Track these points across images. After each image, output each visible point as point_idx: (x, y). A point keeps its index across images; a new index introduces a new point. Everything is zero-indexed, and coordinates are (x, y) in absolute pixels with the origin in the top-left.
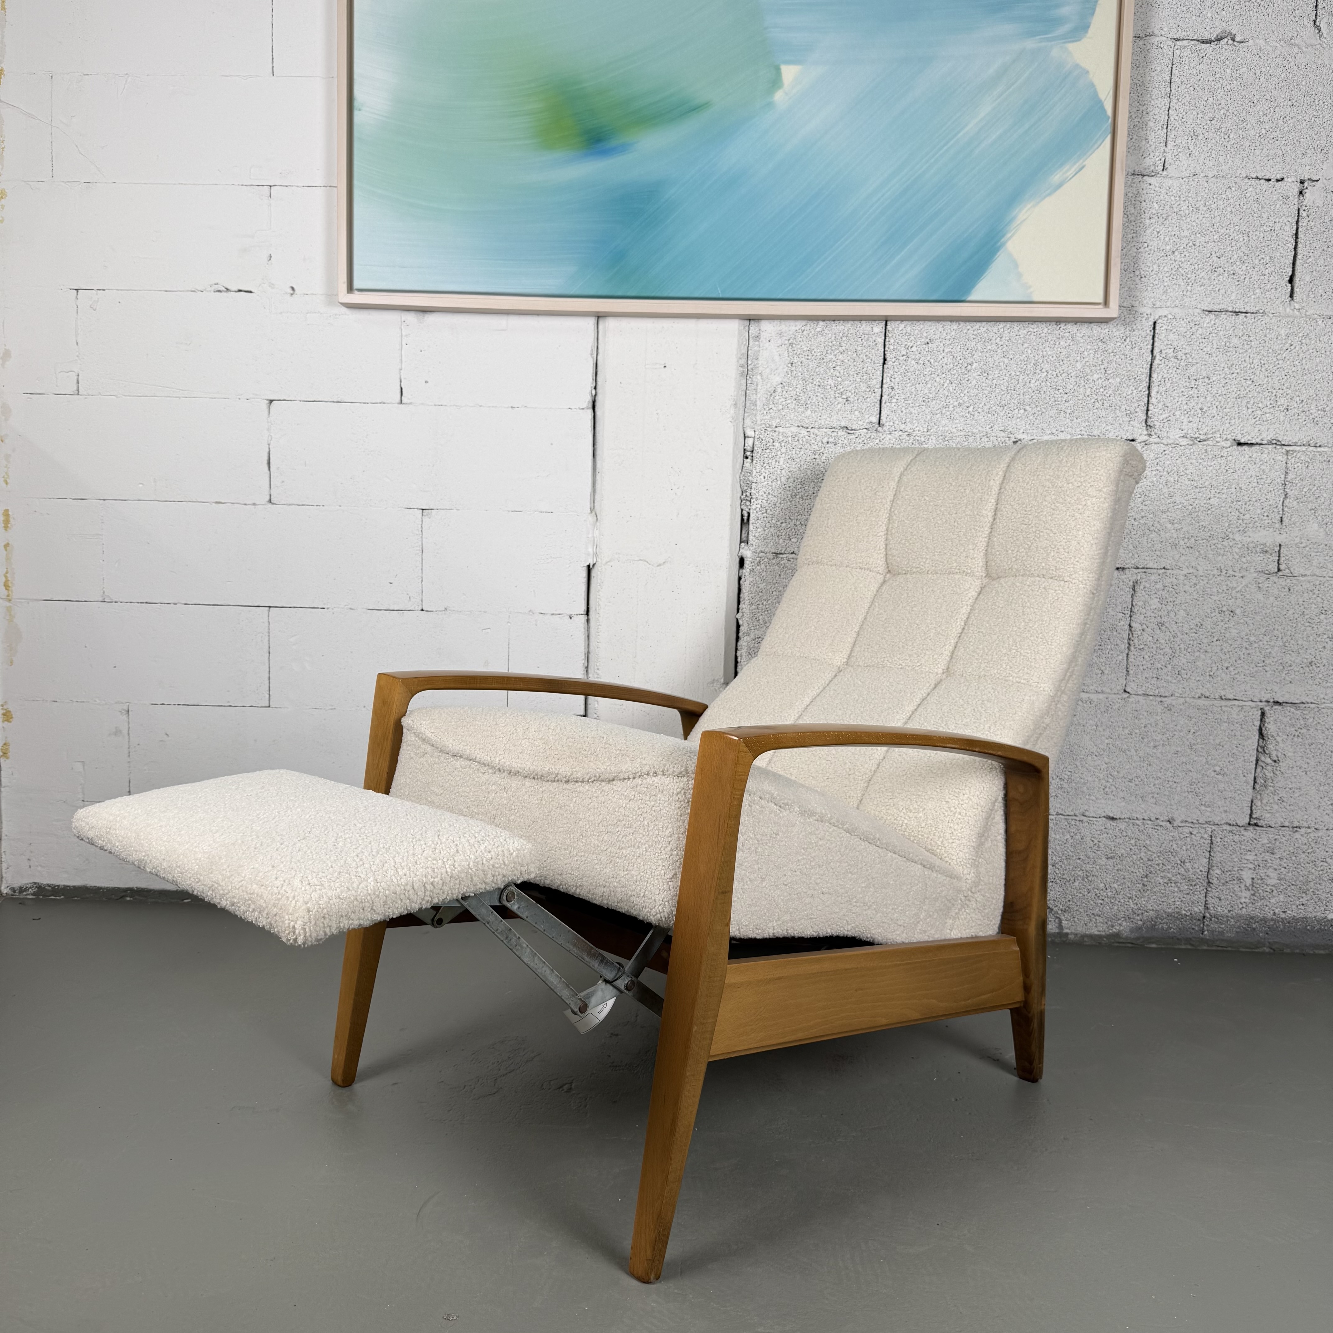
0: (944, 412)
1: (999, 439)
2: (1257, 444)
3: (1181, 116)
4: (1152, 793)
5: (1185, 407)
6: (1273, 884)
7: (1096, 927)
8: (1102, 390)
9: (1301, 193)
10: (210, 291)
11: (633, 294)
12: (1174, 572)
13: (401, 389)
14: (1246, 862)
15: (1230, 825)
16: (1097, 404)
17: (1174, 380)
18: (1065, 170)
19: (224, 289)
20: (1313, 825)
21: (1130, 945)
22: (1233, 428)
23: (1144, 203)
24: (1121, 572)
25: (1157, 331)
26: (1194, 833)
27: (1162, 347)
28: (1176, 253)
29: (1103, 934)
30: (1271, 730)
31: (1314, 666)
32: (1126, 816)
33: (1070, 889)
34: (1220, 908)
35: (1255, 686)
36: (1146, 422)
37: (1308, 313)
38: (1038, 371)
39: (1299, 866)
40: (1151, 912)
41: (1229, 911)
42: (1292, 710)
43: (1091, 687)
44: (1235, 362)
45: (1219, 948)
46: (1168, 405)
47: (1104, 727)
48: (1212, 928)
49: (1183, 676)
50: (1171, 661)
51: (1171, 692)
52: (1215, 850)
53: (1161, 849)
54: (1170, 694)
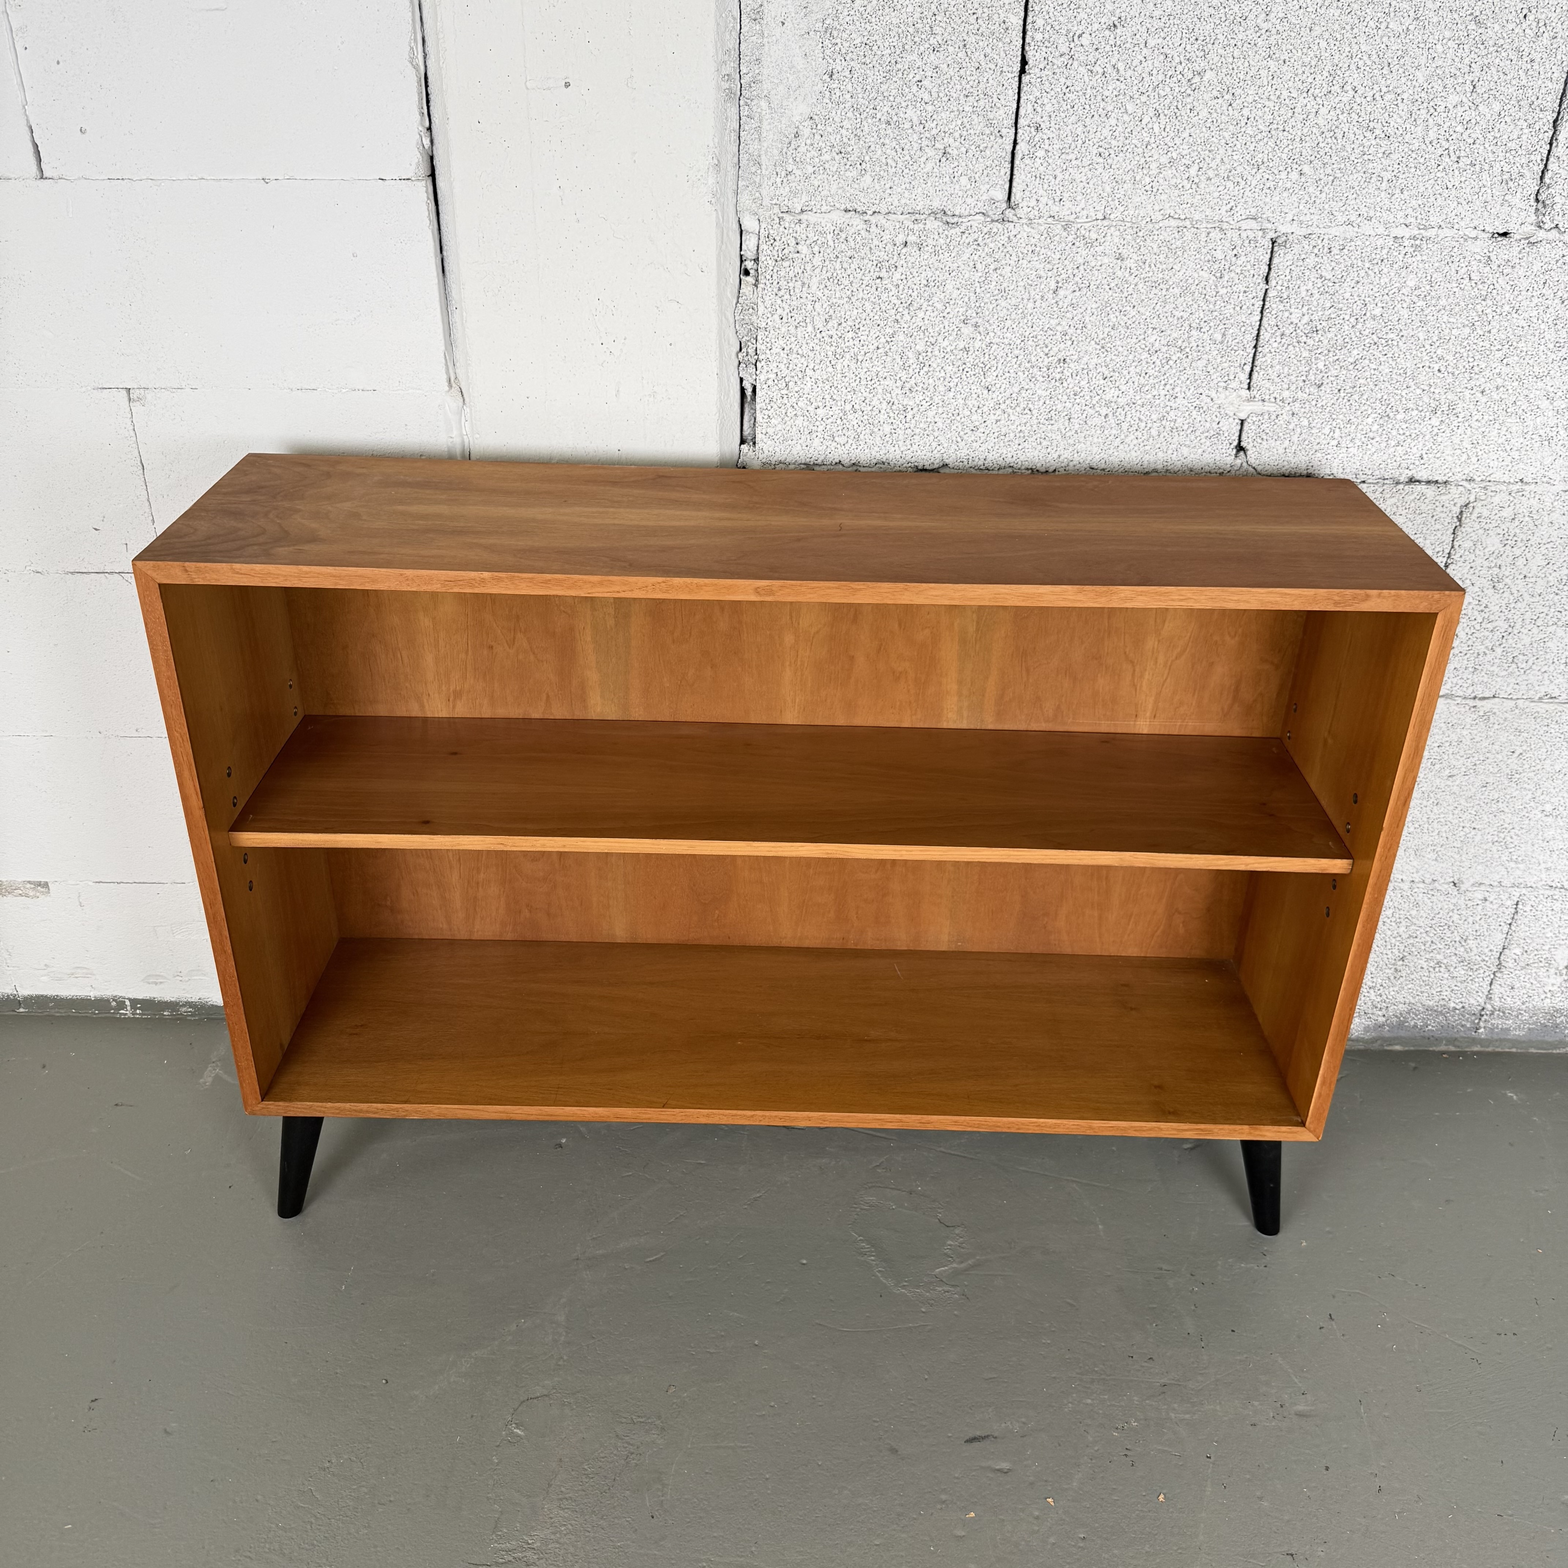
0: (1138, 179)
1: (1244, 235)
4: (1434, 845)
8: (1460, 129)
12: (1537, 488)
13: (35, 145)
14: (1564, 937)
15: (1551, 887)
16: (1446, 159)
24: (1441, 487)
26: (1491, 899)
34: (1510, 999)
36: (1537, 195)
38: (1336, 88)
40: (1401, 1005)
41: (1523, 1003)
45: (1499, 1050)
48: (1493, 1024)
49: (1519, 665)
50: (1504, 641)
51: (1494, 690)
52: (1519, 922)
53: (1433, 922)
54: (1491, 694)
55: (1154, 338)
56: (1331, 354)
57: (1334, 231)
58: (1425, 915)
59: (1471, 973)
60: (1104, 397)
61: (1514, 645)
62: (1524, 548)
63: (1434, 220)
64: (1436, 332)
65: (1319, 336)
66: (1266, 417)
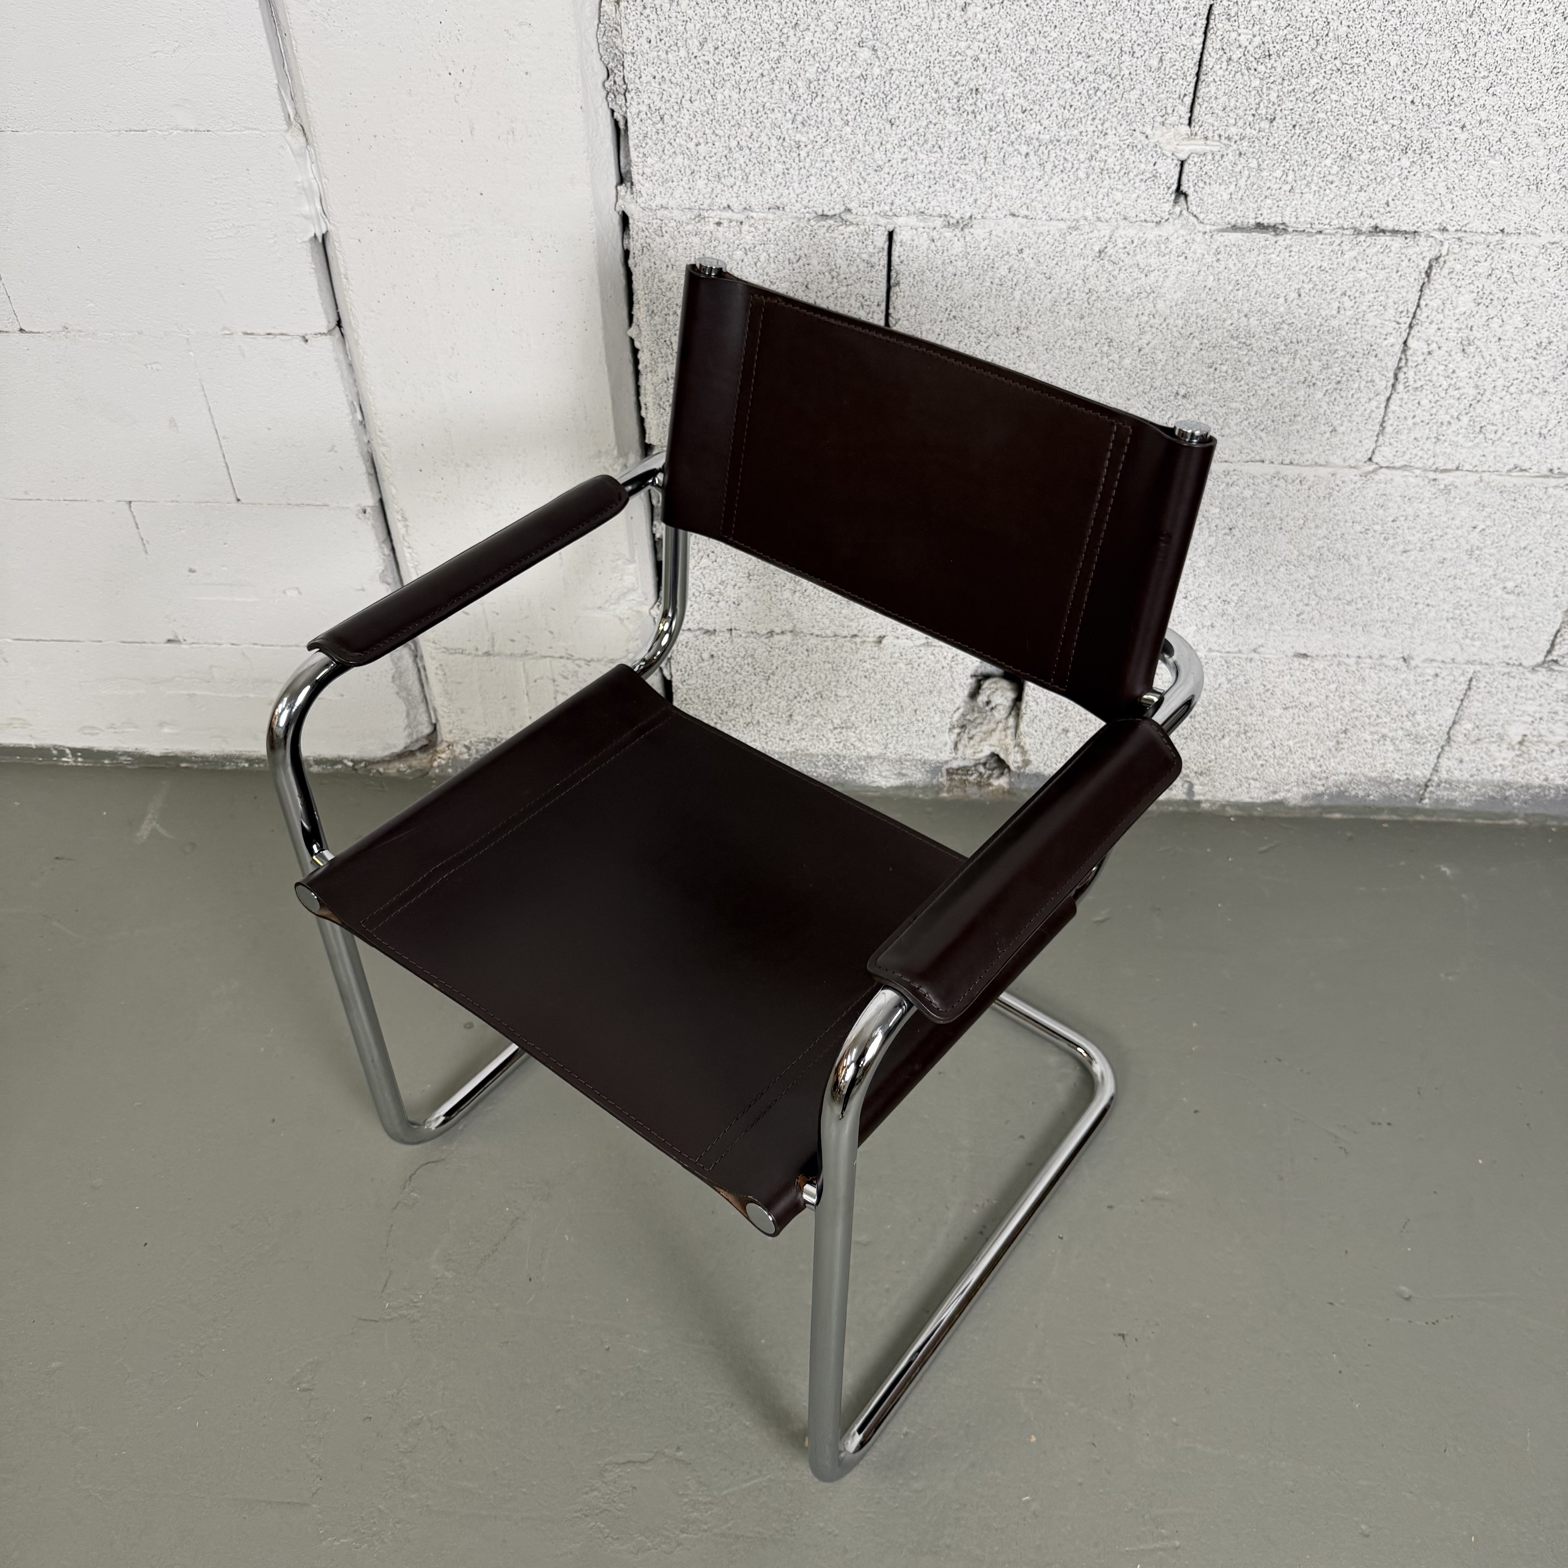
4: (1384, 621)
6: (1556, 741)
7: (1248, 793)
12: (1521, 239)
14: (1520, 713)
15: (1508, 664)
21: (1300, 816)
24: (1409, 242)
26: (1443, 675)
29: (1259, 801)
32: (1329, 652)
33: (1214, 747)
34: (1457, 771)
40: (1343, 776)
41: (1472, 776)
43: (1308, 456)
45: (1443, 819)
48: (1438, 796)
49: (1488, 435)
50: (1471, 409)
51: (1457, 463)
52: (1471, 698)
53: (1380, 697)
54: (1454, 466)
55: (1079, 64)
56: (1286, 83)
58: (1370, 690)
59: (1417, 746)
60: (1023, 133)
61: (1482, 414)
62: (1500, 307)
64: (1411, 57)
65: (1272, 61)
66: (1210, 157)
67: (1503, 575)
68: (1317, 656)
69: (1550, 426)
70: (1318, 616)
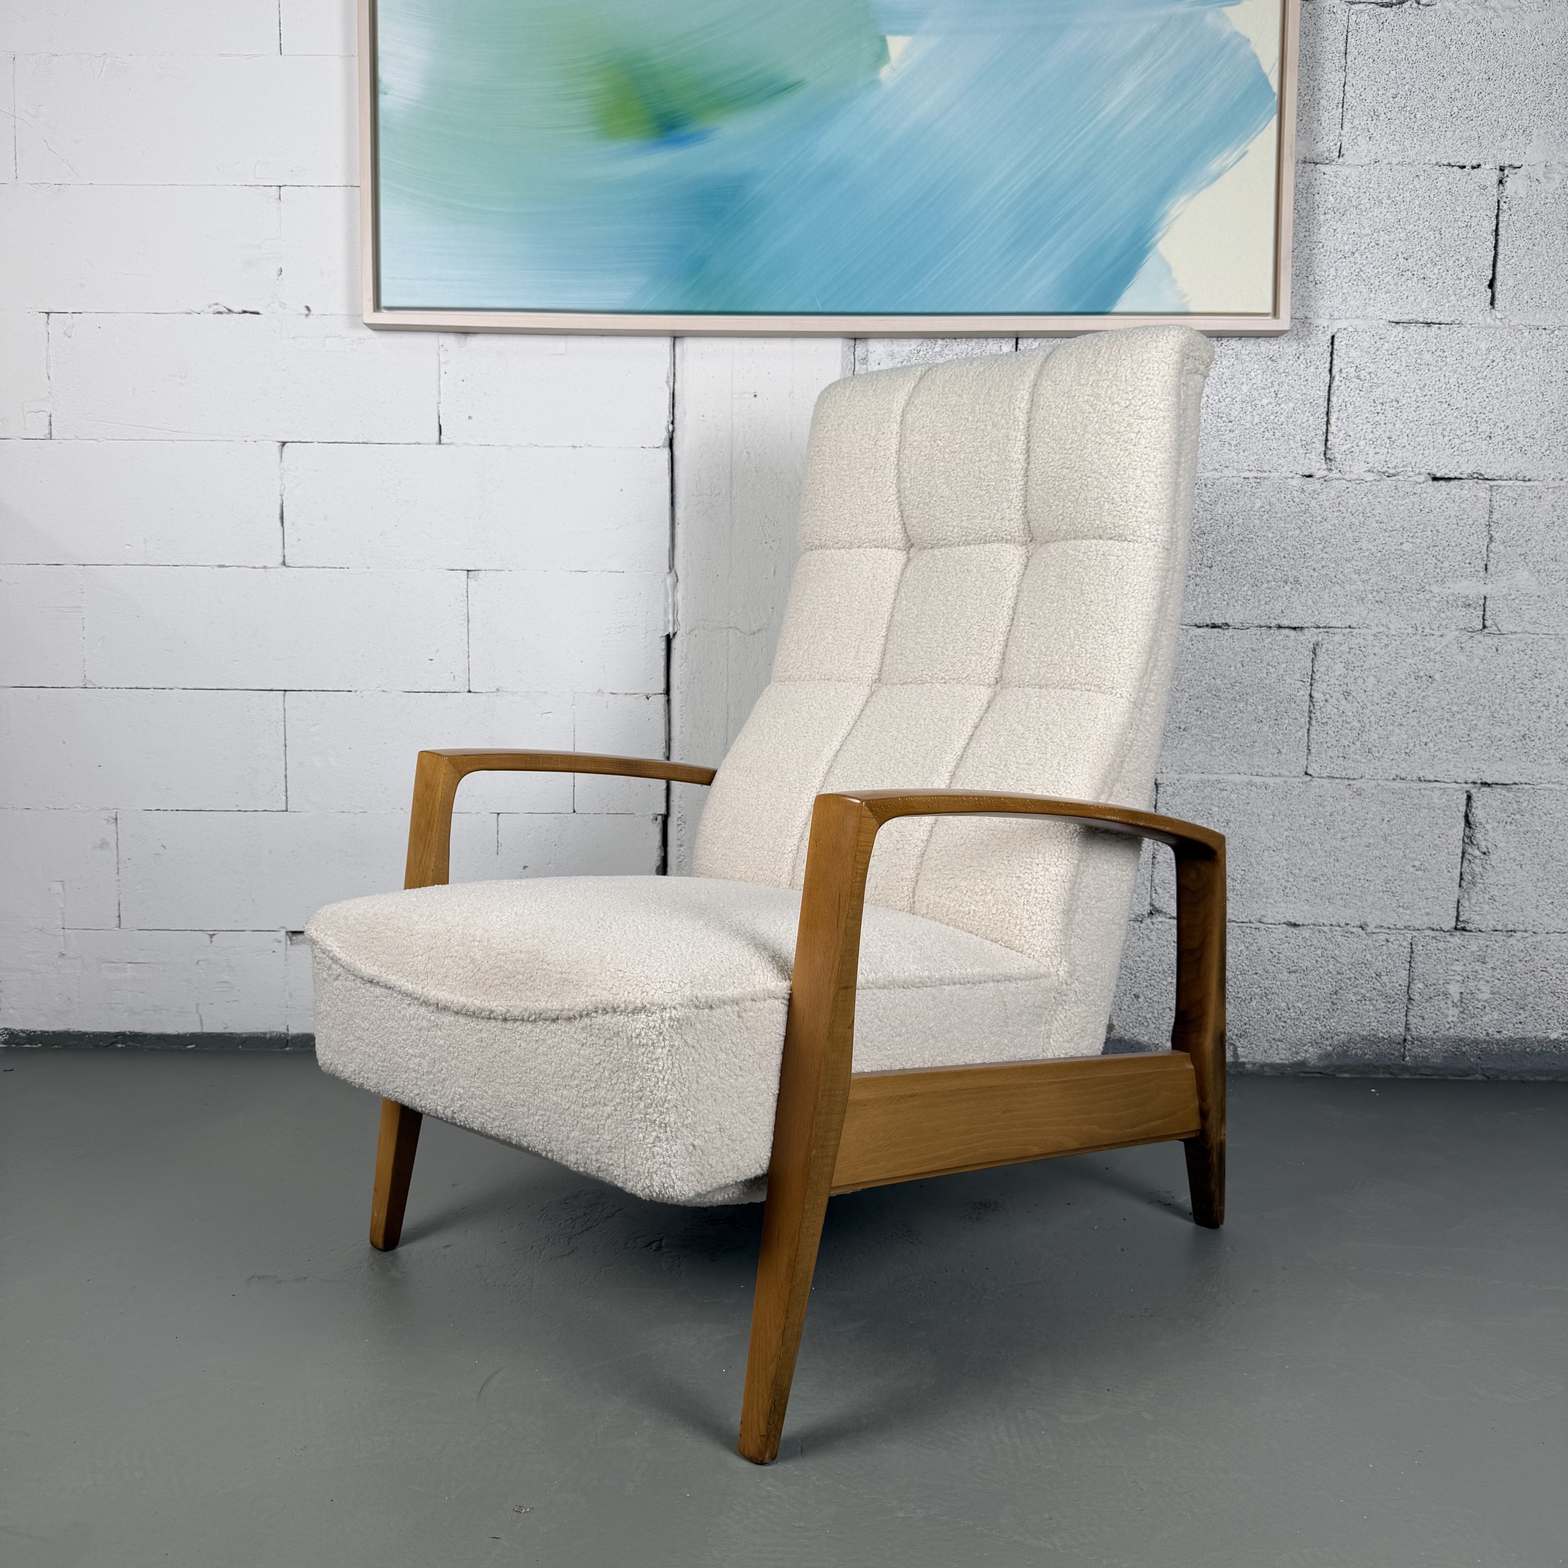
2: (1455, 478)
3: (1359, 92)
4: (1341, 894)
5: (1371, 436)
6: (1485, 998)
7: (1278, 1054)
8: (1272, 417)
9: (1501, 182)
10: (209, 313)
11: (716, 309)
12: (1361, 631)
13: (440, 426)
14: (1452, 973)
15: (1433, 930)
16: (1267, 434)
17: (1357, 404)
18: (1225, 156)
19: (225, 310)
20: (1530, 927)
21: (1318, 1075)
22: (1426, 460)
23: (1317, 196)
24: (1299, 633)
25: (1335, 347)
26: (1391, 940)
27: (1342, 366)
28: (1357, 255)
29: (1287, 1062)
30: (1480, 817)
31: (1528, 740)
32: (1310, 922)
33: (1246, 1009)
34: (1423, 1029)
35: (1459, 765)
36: (1325, 454)
37: (1512, 324)
39: (1515, 977)
40: (1343, 1036)
42: (1503, 792)
43: (1267, 770)
44: (1428, 382)
45: (1424, 1077)
46: (1351, 433)
47: (1283, 817)
48: (1415, 1053)
49: (1374, 754)
50: (1360, 737)
52: (1416, 960)
53: (1353, 960)
54: (1360, 775)
56: (1216, 547)
57: (1207, 474)
58: (1345, 954)
59: (1389, 1005)
61: (1367, 740)
62: (1360, 671)
63: (1266, 468)
65: (1207, 536)
67: (1411, 855)
68: (1303, 925)
69: (1410, 747)
70: (1296, 890)
